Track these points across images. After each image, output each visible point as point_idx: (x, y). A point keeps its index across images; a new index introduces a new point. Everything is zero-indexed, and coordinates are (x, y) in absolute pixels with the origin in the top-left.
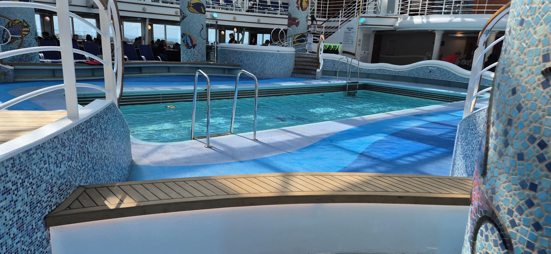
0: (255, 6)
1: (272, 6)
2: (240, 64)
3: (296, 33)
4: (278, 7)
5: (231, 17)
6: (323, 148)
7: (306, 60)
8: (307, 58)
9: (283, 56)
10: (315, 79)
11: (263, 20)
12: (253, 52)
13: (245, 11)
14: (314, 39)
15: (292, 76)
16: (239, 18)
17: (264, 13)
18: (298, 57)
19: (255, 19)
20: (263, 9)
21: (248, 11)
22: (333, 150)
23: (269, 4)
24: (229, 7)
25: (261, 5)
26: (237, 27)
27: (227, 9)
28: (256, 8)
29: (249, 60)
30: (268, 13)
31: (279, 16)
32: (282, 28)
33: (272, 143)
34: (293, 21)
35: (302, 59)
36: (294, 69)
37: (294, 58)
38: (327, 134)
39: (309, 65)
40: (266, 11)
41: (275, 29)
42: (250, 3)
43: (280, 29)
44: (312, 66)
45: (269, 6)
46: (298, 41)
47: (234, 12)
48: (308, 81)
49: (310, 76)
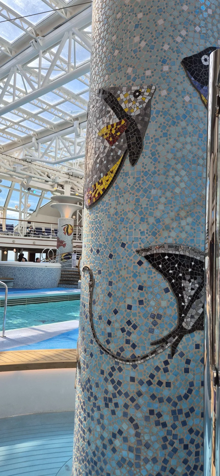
0: (32, 232)
1: (46, 232)
2: (13, 277)
3: (63, 252)
4: (50, 232)
5: (10, 241)
6: (58, 340)
7: (70, 273)
8: (71, 271)
9: (50, 270)
10: (77, 288)
11: (37, 242)
12: (25, 267)
13: (24, 235)
14: (77, 257)
15: (58, 287)
16: (17, 241)
17: (39, 237)
18: (64, 271)
19: (31, 242)
20: (38, 234)
21: (26, 236)
22: (66, 342)
23: (43, 230)
24: (10, 233)
25: (37, 232)
26: (16, 248)
27: (8, 235)
28: (32, 233)
29: (21, 274)
30: (43, 237)
31: (51, 239)
32: (51, 248)
33: (17, 339)
34: (61, 243)
35: (67, 273)
36: (60, 280)
37: (61, 271)
38: (67, 330)
39: (72, 277)
40: (41, 236)
41: (45, 249)
42: (28, 230)
43: (49, 249)
44: (75, 278)
45: (44, 232)
46: (65, 259)
47: (13, 236)
48: (70, 290)
49: (73, 286)
